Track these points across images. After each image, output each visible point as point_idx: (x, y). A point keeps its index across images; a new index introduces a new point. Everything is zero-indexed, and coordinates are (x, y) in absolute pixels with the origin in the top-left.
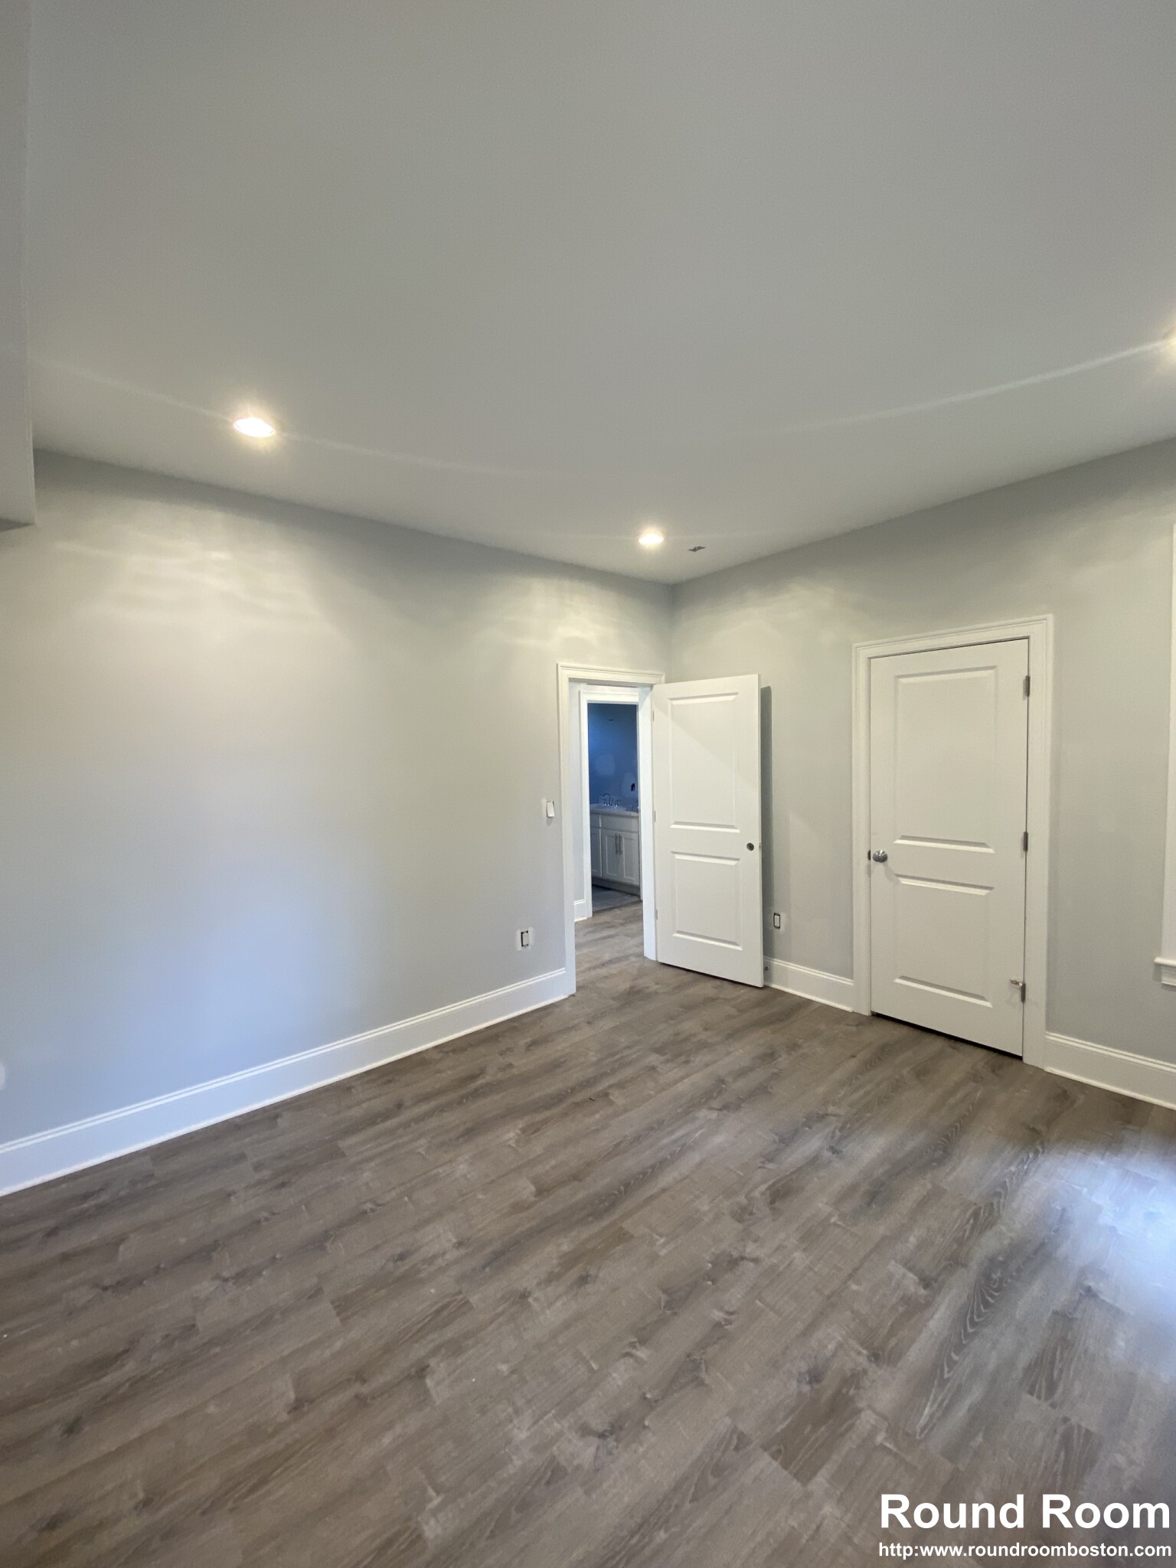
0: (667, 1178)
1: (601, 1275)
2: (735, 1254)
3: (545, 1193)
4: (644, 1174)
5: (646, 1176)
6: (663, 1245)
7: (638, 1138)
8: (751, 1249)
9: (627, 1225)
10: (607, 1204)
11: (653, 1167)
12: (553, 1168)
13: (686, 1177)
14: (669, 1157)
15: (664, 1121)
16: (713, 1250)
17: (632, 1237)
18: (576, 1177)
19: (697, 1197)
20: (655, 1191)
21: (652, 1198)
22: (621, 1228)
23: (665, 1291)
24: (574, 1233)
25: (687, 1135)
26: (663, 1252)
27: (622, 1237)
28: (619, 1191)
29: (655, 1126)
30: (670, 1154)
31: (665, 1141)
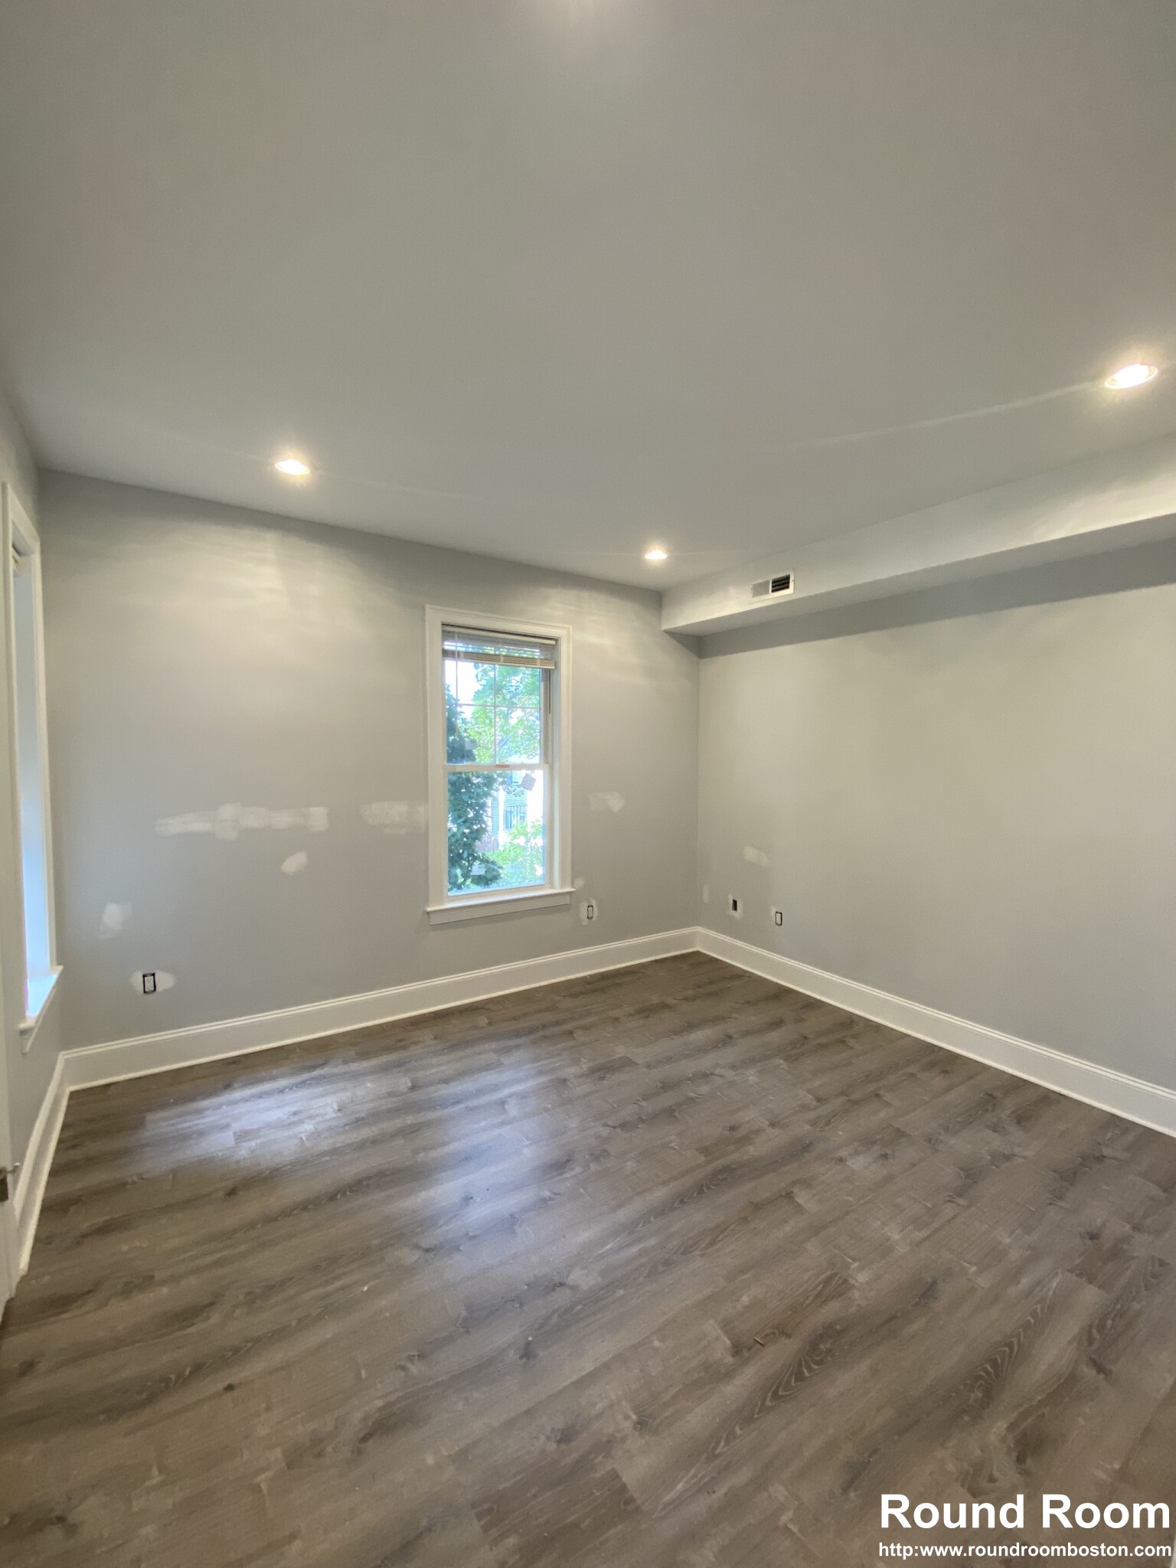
0: (660, 1194)
1: (720, 1130)
2: (618, 1130)
3: (783, 1194)
4: (682, 1202)
5: (682, 1199)
6: (671, 1141)
7: (686, 1250)
8: (605, 1132)
9: (702, 1158)
10: (720, 1177)
11: (672, 1209)
12: (785, 1221)
13: (638, 1194)
14: (652, 1219)
15: (648, 1276)
16: (634, 1135)
17: (697, 1150)
18: (757, 1207)
19: (634, 1173)
20: (674, 1184)
21: (675, 1178)
22: (706, 1156)
23: (675, 1117)
24: (745, 1158)
25: (621, 1248)
26: (672, 1138)
27: (705, 1150)
28: (708, 1188)
29: (661, 1268)
30: (650, 1222)
31: (652, 1242)
